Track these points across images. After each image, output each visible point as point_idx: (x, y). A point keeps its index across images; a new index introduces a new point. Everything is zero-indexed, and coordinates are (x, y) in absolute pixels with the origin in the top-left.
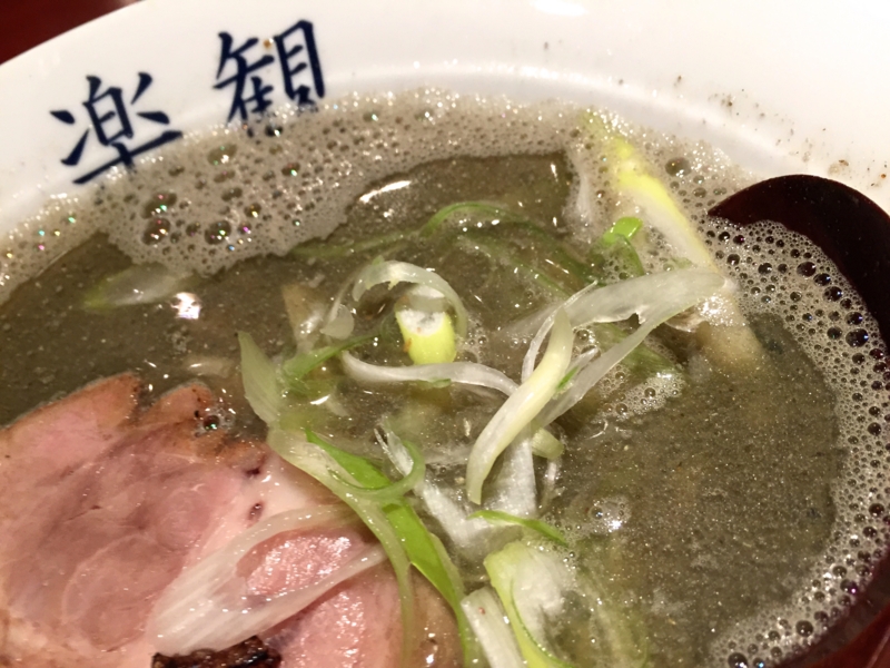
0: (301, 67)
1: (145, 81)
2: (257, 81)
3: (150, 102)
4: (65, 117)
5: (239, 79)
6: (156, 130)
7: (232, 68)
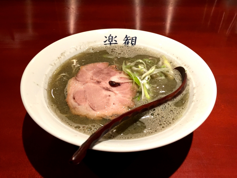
0: (134, 41)
1: (116, 37)
2: (128, 41)
3: (115, 39)
4: (106, 37)
5: (126, 40)
6: (115, 42)
7: (126, 39)
